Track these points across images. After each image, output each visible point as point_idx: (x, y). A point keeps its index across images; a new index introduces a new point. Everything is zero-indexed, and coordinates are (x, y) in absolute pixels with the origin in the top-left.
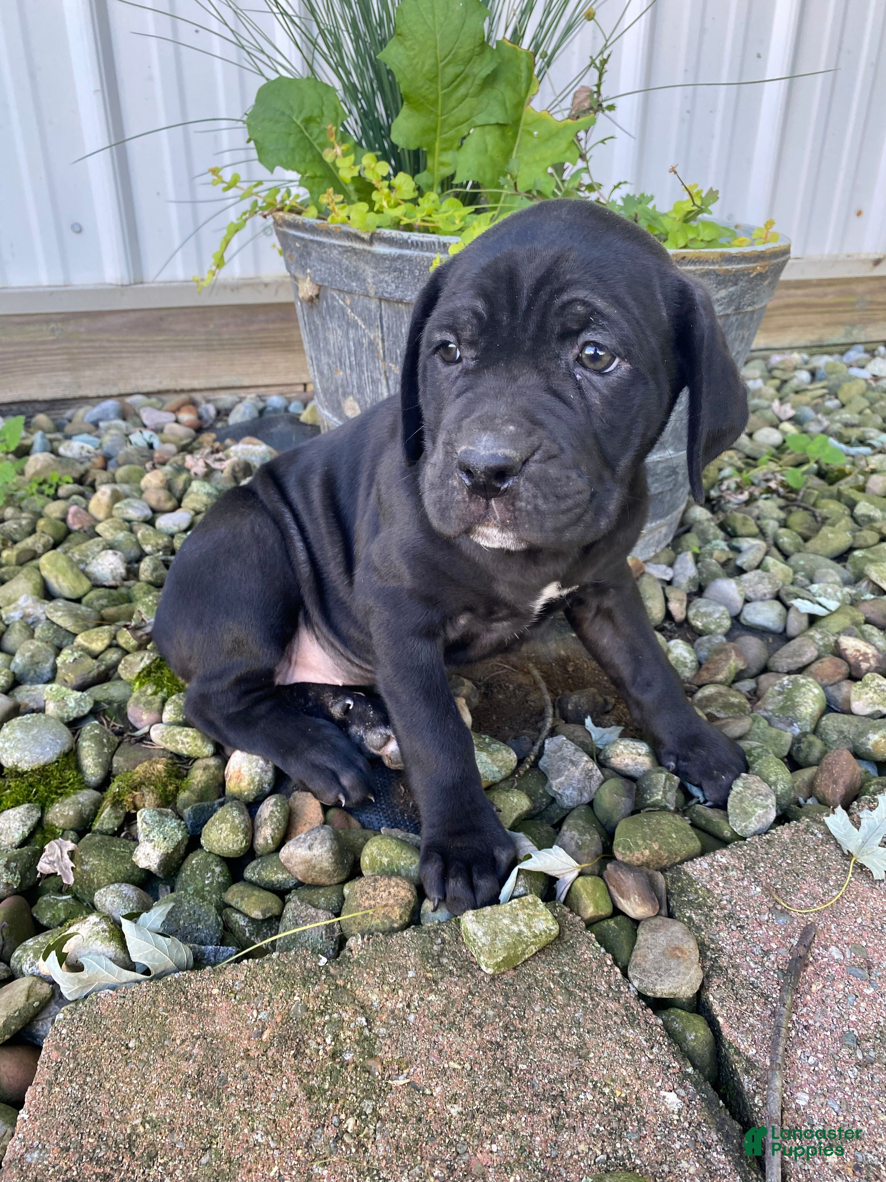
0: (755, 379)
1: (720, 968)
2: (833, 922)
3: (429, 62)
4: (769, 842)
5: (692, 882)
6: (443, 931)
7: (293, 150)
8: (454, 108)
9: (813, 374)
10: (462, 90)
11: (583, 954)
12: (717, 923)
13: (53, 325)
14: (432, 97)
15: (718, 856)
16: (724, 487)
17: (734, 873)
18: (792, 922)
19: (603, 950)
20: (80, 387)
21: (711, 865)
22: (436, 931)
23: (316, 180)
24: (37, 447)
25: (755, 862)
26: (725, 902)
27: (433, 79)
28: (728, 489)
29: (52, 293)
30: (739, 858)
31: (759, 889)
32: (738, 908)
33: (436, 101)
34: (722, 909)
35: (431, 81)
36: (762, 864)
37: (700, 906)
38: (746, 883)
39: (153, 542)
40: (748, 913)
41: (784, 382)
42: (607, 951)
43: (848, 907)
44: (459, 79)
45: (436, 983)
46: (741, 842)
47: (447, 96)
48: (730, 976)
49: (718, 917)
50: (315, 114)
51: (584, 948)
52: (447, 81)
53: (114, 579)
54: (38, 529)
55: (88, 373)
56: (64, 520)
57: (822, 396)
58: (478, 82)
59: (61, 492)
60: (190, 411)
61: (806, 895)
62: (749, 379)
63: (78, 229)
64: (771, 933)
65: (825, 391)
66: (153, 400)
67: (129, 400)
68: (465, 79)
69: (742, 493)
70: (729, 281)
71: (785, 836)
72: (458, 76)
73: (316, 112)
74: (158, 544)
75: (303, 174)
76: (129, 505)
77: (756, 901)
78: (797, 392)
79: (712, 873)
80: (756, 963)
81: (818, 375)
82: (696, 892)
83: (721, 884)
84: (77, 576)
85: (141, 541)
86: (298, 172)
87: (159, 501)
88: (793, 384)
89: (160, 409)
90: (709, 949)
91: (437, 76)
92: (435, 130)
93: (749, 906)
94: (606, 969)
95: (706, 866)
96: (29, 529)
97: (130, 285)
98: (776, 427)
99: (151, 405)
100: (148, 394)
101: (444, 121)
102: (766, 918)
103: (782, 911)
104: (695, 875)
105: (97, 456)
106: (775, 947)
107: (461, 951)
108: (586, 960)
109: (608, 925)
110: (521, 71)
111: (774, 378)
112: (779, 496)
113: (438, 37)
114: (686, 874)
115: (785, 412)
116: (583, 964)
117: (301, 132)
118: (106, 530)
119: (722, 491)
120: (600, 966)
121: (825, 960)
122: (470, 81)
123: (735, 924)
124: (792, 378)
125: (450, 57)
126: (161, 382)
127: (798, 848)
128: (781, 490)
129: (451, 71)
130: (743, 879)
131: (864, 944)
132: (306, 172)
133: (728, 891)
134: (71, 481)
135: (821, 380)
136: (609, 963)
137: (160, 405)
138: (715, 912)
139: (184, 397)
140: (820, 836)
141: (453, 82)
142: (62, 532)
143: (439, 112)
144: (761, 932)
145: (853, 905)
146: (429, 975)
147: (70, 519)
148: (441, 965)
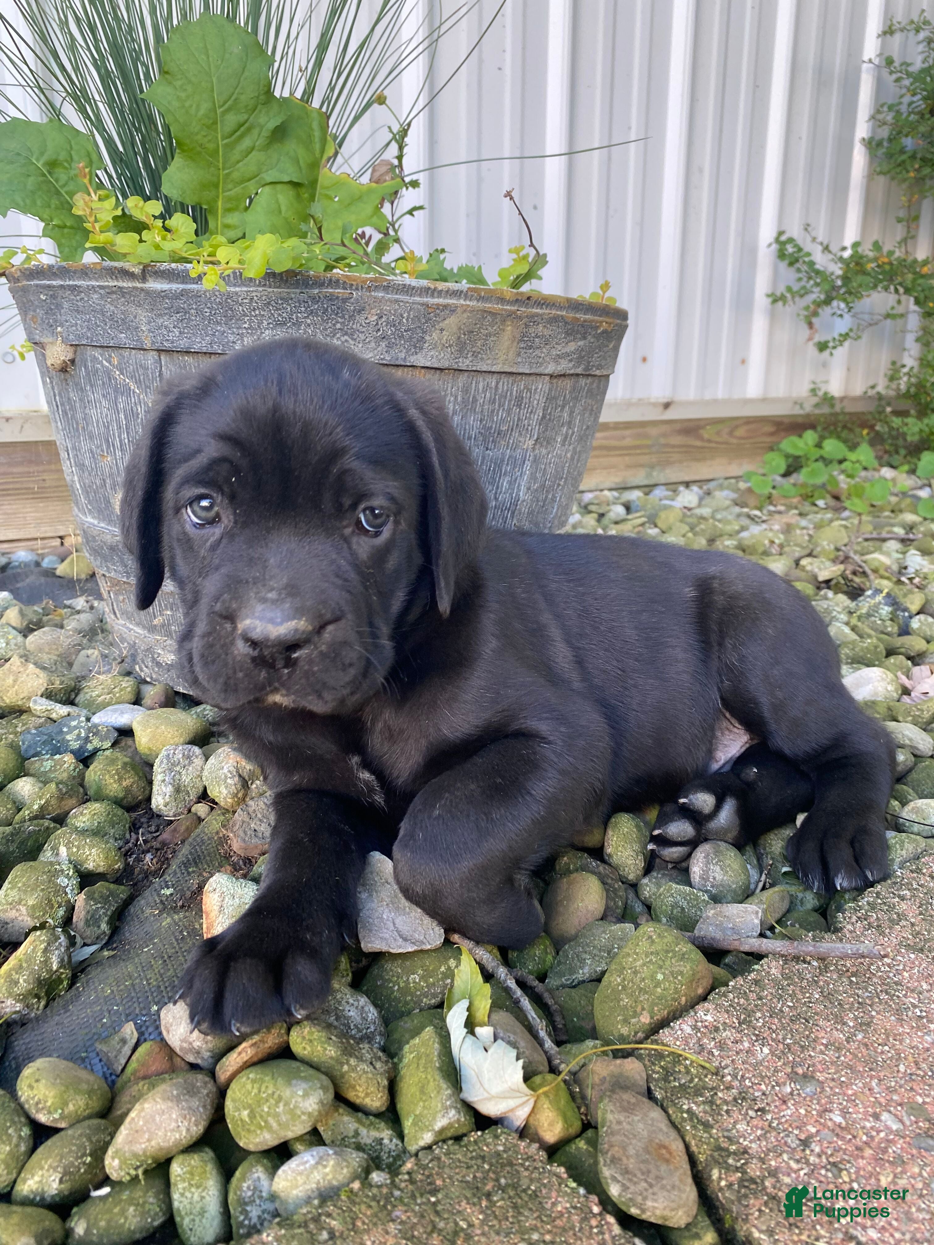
1: (753, 1181)
2: (872, 1077)
3: (205, 107)
4: (756, 982)
5: (677, 1057)
6: (329, 1215)
7: (33, 193)
8: (238, 162)
9: (628, 508)
10: (247, 143)
11: (554, 1204)
12: (727, 1112)
14: (211, 146)
15: (701, 1013)
17: (728, 1033)
18: (822, 1089)
19: (582, 1191)
21: (695, 1028)
22: (316, 1220)
23: (66, 231)
25: (750, 1014)
26: (729, 1078)
27: (212, 125)
30: (727, 1012)
31: (766, 1050)
32: (747, 1082)
33: (217, 151)
34: (728, 1089)
35: (208, 127)
36: (759, 1014)
37: (698, 1092)
38: (746, 1045)
40: (763, 1087)
41: (602, 515)
42: (589, 1191)
43: (882, 1052)
44: (242, 129)
46: (723, 989)
47: (230, 147)
48: (770, 1190)
49: (726, 1102)
50: (61, 158)
51: (554, 1194)
52: (228, 129)
57: (643, 525)
58: (265, 133)
61: (826, 1046)
64: (802, 1111)
65: (644, 519)
68: (249, 130)
70: (578, 332)
72: (241, 125)
73: (62, 156)
75: (47, 221)
77: (768, 1068)
78: (616, 523)
79: (699, 1040)
80: (798, 1161)
81: (633, 507)
82: (688, 1072)
83: (716, 1053)
86: (41, 219)
88: (612, 515)
90: (729, 1154)
91: (215, 123)
92: (216, 186)
93: (763, 1078)
94: (594, 1222)
95: (688, 1030)
101: (228, 175)
102: (789, 1090)
103: (805, 1076)
104: (678, 1046)
106: (813, 1130)
108: (561, 1214)
109: (578, 1149)
110: (312, 130)
111: (590, 512)
113: (214, 80)
114: (666, 1047)
116: (558, 1222)
117: (44, 175)
120: (585, 1219)
121: (882, 1135)
122: (256, 132)
123: (752, 1109)
124: (609, 511)
125: (230, 103)
127: (795, 984)
129: (232, 120)
130: (742, 1042)
131: (920, 1100)
132: (52, 220)
133: (728, 1062)
135: (637, 511)
136: (596, 1209)
138: (720, 1094)
140: (815, 963)
141: (235, 131)
143: (221, 166)
144: (789, 1112)
145: (886, 1048)
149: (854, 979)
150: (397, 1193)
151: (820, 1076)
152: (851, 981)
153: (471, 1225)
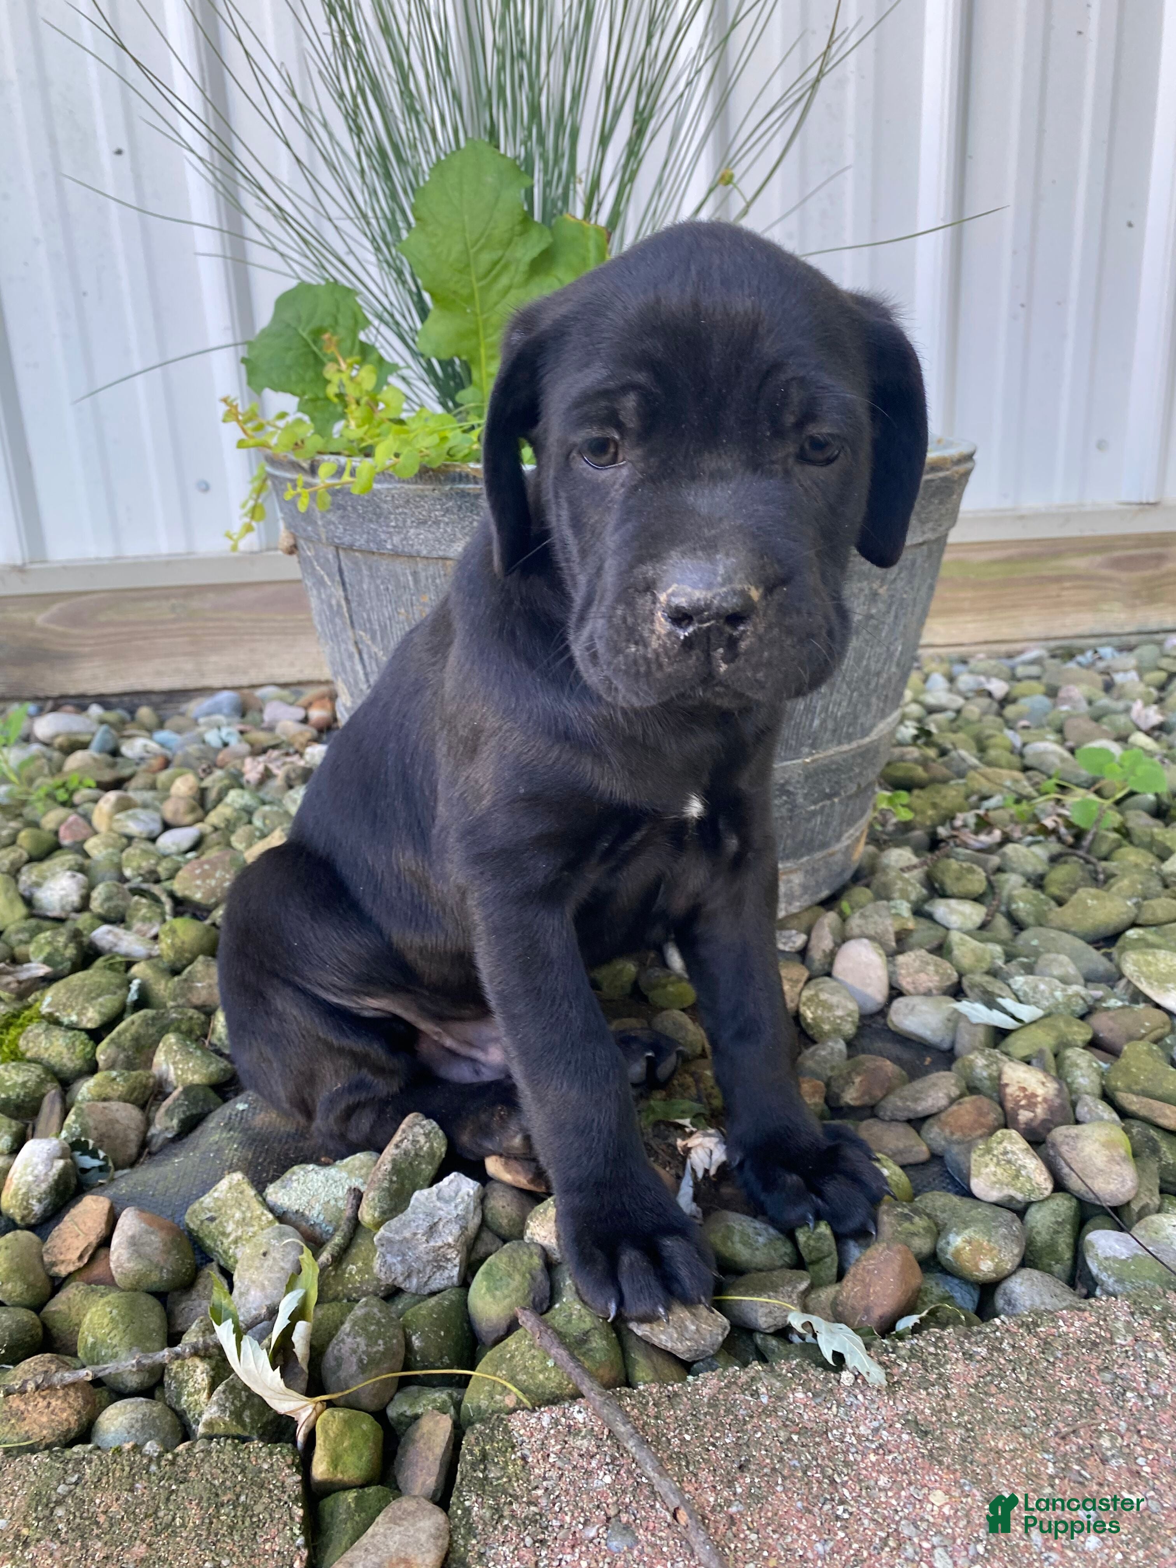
3: (457, 248)
4: (672, 1397)
5: (508, 1446)
6: (89, 1462)
7: (290, 368)
8: (496, 304)
10: (504, 281)
11: (266, 1541)
12: (506, 1528)
13: (174, 601)
14: (465, 292)
15: (576, 1409)
16: (958, 823)
17: (585, 1443)
18: (630, 1549)
19: (301, 1540)
20: (203, 675)
21: (556, 1422)
23: (319, 403)
24: (95, 744)
26: (540, 1493)
27: (465, 268)
28: (965, 826)
29: (170, 563)
31: (608, 1479)
32: (556, 1506)
33: (472, 296)
34: (529, 1503)
35: (460, 272)
37: (495, 1493)
38: (593, 1464)
39: (135, 864)
40: (568, 1519)
42: (307, 1544)
43: (744, 1539)
44: (498, 267)
45: (26, 1544)
46: (626, 1390)
47: (485, 289)
49: (513, 1517)
50: (326, 324)
51: (274, 1531)
52: (482, 269)
53: (63, 908)
54: (19, 842)
55: (214, 658)
56: (56, 833)
58: (523, 267)
59: (77, 798)
60: (323, 707)
62: (1117, 671)
63: (205, 488)
66: (285, 693)
67: (259, 693)
68: (506, 267)
69: (989, 833)
71: (705, 1391)
72: (495, 264)
73: (328, 321)
74: (140, 867)
75: (301, 395)
76: (134, 818)
77: (591, 1500)
79: (547, 1437)
82: (505, 1466)
83: (552, 1459)
84: (11, 902)
85: (124, 863)
86: (293, 393)
87: (176, 813)
89: (291, 704)
91: (468, 265)
92: (476, 333)
93: (576, 1507)
95: (546, 1422)
96: (8, 841)
97: (261, 551)
98: (1122, 739)
99: (281, 699)
100: (284, 686)
101: (486, 321)
102: (592, 1534)
103: (627, 1527)
104: (520, 1434)
105: (156, 755)
107: (92, 1501)
108: (266, 1552)
109: (345, 1499)
110: (588, 251)
111: (1160, 670)
112: (1060, 839)
113: (466, 217)
114: (507, 1431)
115: (1147, 717)
116: (257, 1559)
117: (308, 345)
118: (96, 846)
119: (954, 828)
122: (513, 268)
123: (534, 1536)
125: (483, 241)
126: (301, 671)
127: (715, 1416)
128: (1063, 830)
129: (486, 258)
130: (591, 1458)
132: (304, 393)
133: (556, 1474)
134: (93, 784)
136: (297, 1565)
137: (291, 699)
138: (515, 1506)
139: (323, 689)
140: (765, 1400)
141: (490, 271)
142: (45, 847)
143: (478, 311)
144: (568, 1558)
145: (753, 1537)
146: (25, 1531)
147: (62, 833)
148: (50, 1519)
149: (795, 1437)
150: (153, 1468)
151: (641, 1534)
152: (790, 1439)
153: (183, 1526)
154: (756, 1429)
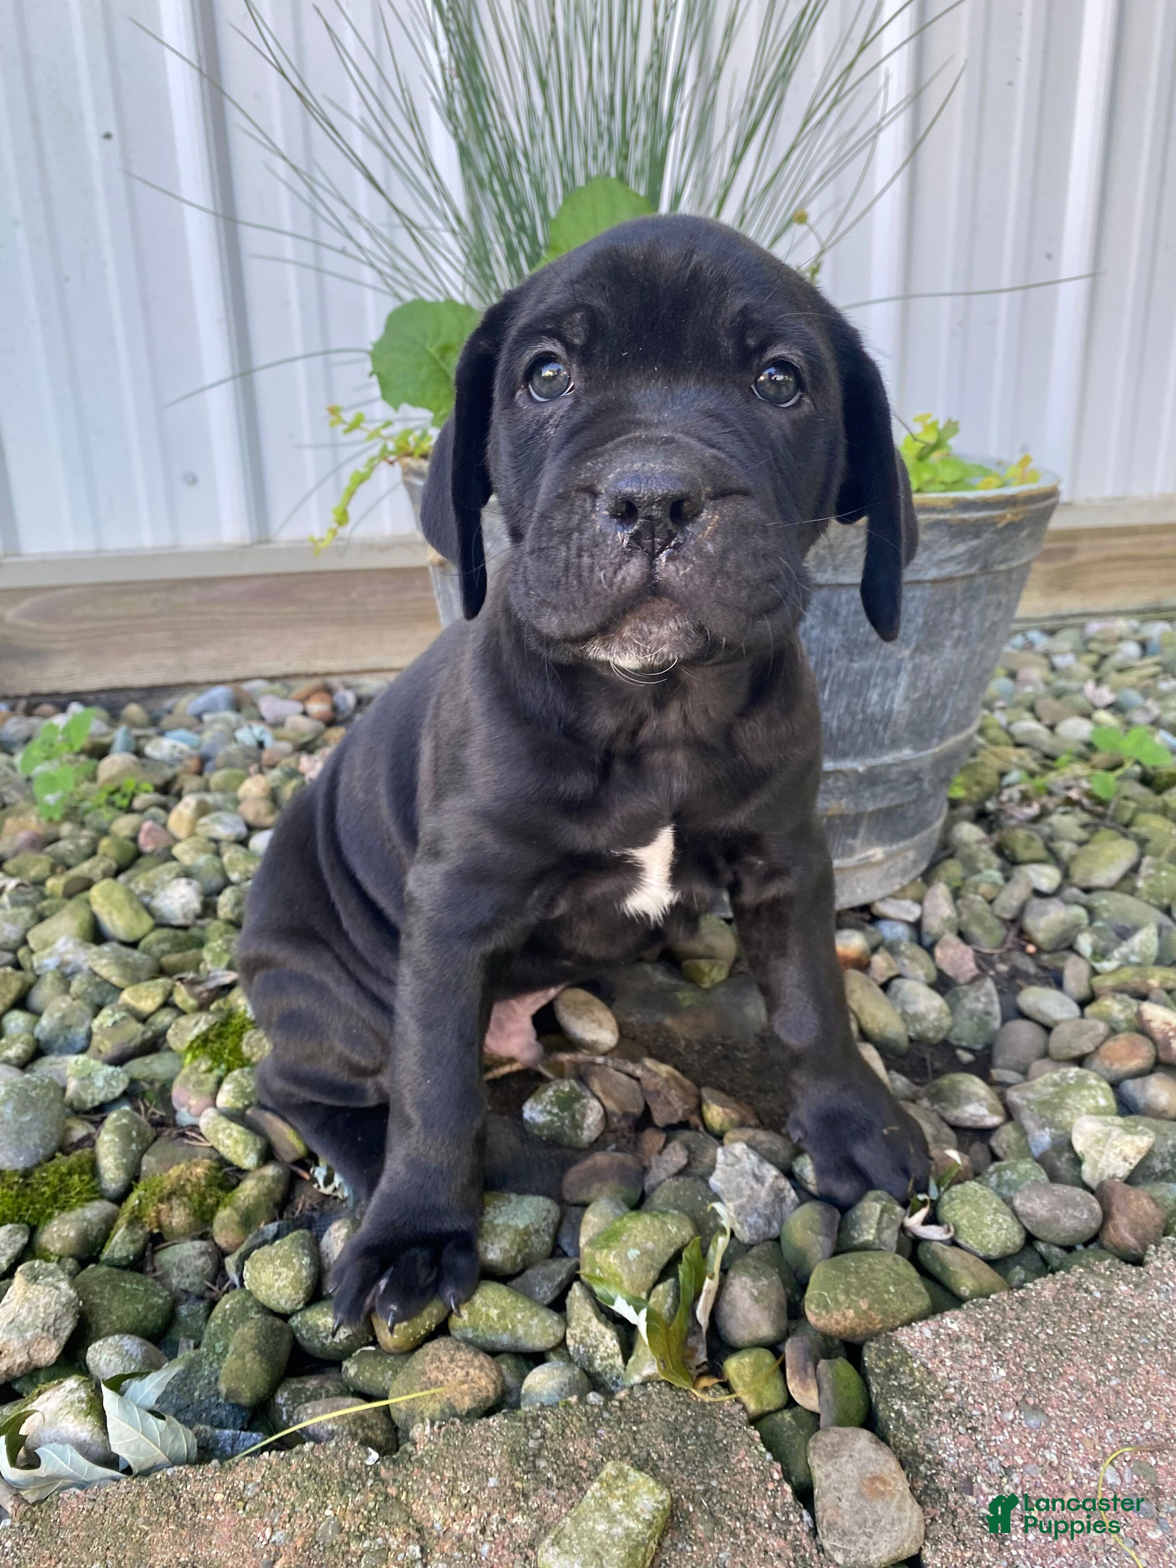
0: (1062, 653)
1: (938, 1490)
2: (1108, 1426)
4: (1022, 1301)
5: (906, 1358)
6: (545, 1418)
7: (424, 384)
9: (1144, 646)
11: (740, 1461)
12: (938, 1422)
13: (155, 596)
15: (947, 1320)
16: (1004, 798)
17: (969, 1346)
18: (1048, 1425)
19: (769, 1456)
20: (185, 670)
21: (937, 1334)
22: (535, 1419)
24: (117, 745)
25: (1000, 1331)
26: (952, 1390)
28: (1011, 800)
30: (977, 1324)
31: (1002, 1373)
32: (971, 1400)
34: (947, 1400)
36: (1010, 1335)
37: (915, 1395)
38: (984, 1362)
39: (241, 867)
40: (985, 1408)
41: (1104, 657)
42: (776, 1458)
43: (1133, 1404)
45: (525, 1495)
46: (981, 1300)
48: (952, 1504)
49: (940, 1413)
50: (453, 342)
51: (742, 1452)
53: (185, 916)
54: (99, 851)
55: (197, 653)
56: (134, 839)
57: (1154, 676)
59: (137, 804)
60: (322, 700)
61: (1071, 1384)
62: (1056, 654)
63: (193, 480)
64: (1016, 1441)
65: (1157, 669)
66: (278, 686)
67: (247, 686)
69: (1029, 805)
70: (969, 532)
71: (1046, 1293)
73: (455, 339)
74: (247, 871)
75: (436, 411)
76: (218, 821)
77: (997, 1390)
78: (1120, 670)
79: (935, 1346)
80: (990, 1486)
81: (1151, 647)
82: (912, 1374)
83: (948, 1363)
84: (138, 913)
85: (227, 867)
86: (430, 409)
87: (257, 814)
88: (1116, 659)
89: (284, 698)
90: (923, 1461)
93: (987, 1397)
94: (771, 1486)
95: (928, 1333)
96: (87, 851)
98: (1087, 716)
99: (273, 693)
100: (271, 679)
102: (1011, 1417)
103: (1035, 1407)
104: (911, 1346)
105: (191, 757)
106: (1020, 1461)
107: (566, 1450)
108: (743, 1470)
109: (783, 1419)
111: (1090, 652)
112: (1084, 809)
114: (899, 1345)
115: (1101, 697)
116: (738, 1477)
117: (436, 362)
118: (186, 852)
119: (1002, 803)
120: (762, 1481)
121: (1093, 1484)
123: (964, 1425)
124: (1113, 652)
126: (288, 664)
127: (1064, 1312)
128: (1086, 802)
130: (980, 1358)
131: (1153, 1462)
132: (439, 410)
133: (957, 1374)
134: (150, 788)
135: (1154, 654)
136: (776, 1476)
137: (285, 693)
138: (936, 1404)
139: (316, 682)
140: (1098, 1295)
142: (130, 854)
144: (1001, 1438)
145: (1140, 1401)
146: (518, 1484)
147: (142, 838)
148: (535, 1469)
149: (1136, 1321)
150: (606, 1415)
151: (1050, 1411)
152: (1132, 1323)
153: (661, 1458)
154: (1102, 1319)
